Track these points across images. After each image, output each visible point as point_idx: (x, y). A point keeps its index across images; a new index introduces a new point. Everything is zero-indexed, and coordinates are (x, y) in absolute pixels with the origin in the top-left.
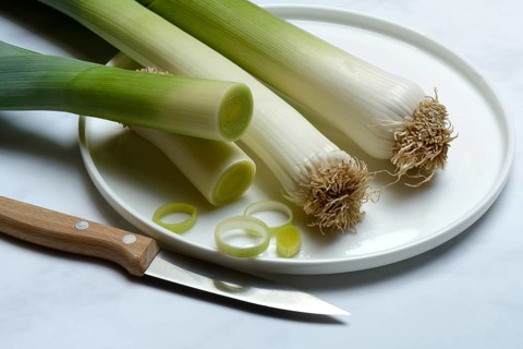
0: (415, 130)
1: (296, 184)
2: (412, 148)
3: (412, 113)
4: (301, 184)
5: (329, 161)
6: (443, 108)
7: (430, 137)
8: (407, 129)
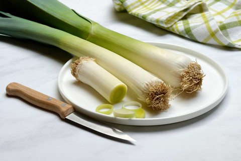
0: (189, 73)
1: (143, 92)
2: (188, 79)
3: (187, 66)
4: (145, 92)
5: (156, 83)
6: (199, 65)
7: (195, 75)
8: (186, 72)
